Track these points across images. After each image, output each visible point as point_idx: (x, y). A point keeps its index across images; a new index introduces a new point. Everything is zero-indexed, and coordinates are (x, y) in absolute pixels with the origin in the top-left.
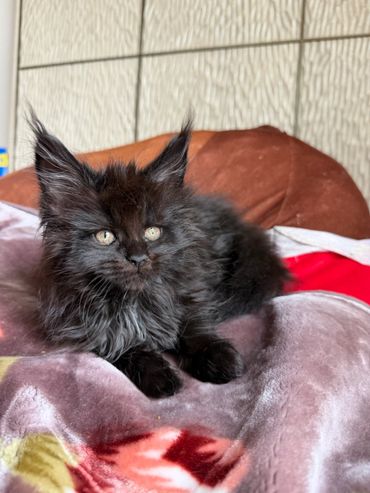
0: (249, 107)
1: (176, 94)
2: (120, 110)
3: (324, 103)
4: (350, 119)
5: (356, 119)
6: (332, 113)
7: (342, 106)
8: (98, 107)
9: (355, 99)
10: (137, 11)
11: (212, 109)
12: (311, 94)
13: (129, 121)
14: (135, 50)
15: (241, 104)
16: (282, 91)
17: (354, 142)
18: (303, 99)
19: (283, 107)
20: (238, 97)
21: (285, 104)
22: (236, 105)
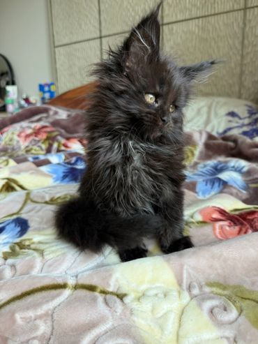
10: (97, 16)
14: (98, 35)
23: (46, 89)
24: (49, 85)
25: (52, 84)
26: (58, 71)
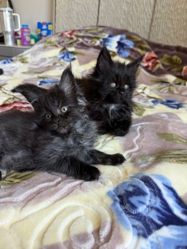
0: (137, 11)
1: (112, 5)
2: (93, 10)
3: (163, 11)
4: (170, 17)
5: (173, 17)
6: (165, 15)
7: (168, 12)
8: (85, 8)
9: (173, 10)
11: (125, 11)
12: (159, 7)
13: (96, 14)
15: (134, 10)
16: (149, 6)
17: (170, 26)
18: (156, 9)
19: (149, 12)
20: (134, 7)
21: (149, 10)
22: (133, 10)
23: (44, 27)
24: (47, 25)
25: (50, 23)
26: (57, 12)
